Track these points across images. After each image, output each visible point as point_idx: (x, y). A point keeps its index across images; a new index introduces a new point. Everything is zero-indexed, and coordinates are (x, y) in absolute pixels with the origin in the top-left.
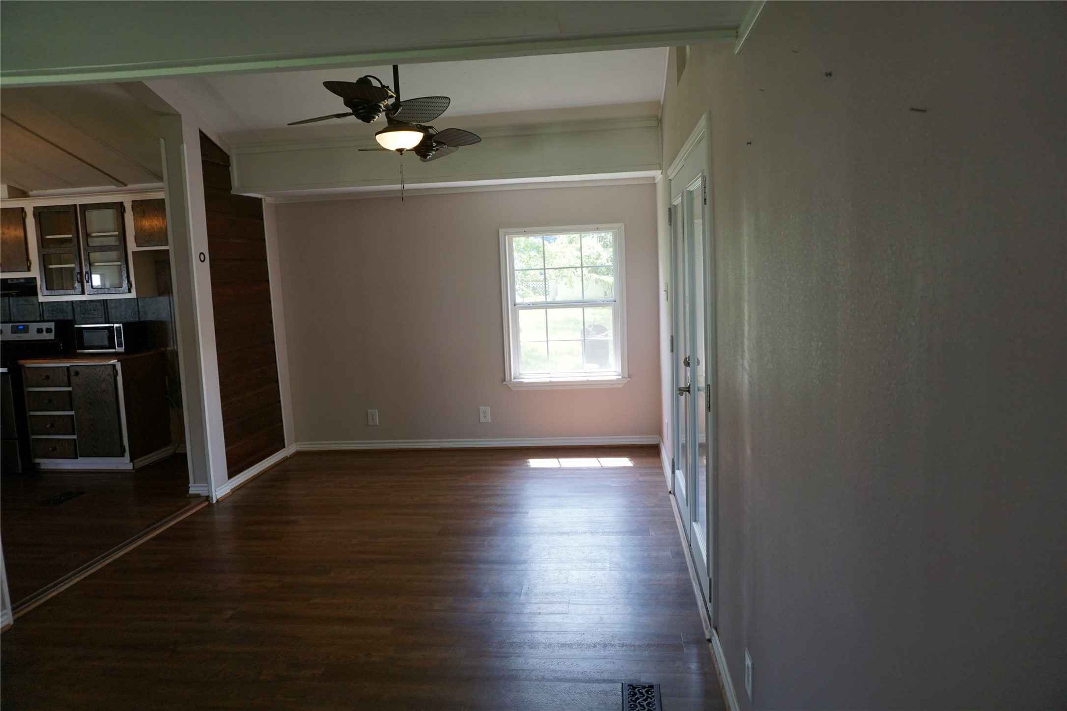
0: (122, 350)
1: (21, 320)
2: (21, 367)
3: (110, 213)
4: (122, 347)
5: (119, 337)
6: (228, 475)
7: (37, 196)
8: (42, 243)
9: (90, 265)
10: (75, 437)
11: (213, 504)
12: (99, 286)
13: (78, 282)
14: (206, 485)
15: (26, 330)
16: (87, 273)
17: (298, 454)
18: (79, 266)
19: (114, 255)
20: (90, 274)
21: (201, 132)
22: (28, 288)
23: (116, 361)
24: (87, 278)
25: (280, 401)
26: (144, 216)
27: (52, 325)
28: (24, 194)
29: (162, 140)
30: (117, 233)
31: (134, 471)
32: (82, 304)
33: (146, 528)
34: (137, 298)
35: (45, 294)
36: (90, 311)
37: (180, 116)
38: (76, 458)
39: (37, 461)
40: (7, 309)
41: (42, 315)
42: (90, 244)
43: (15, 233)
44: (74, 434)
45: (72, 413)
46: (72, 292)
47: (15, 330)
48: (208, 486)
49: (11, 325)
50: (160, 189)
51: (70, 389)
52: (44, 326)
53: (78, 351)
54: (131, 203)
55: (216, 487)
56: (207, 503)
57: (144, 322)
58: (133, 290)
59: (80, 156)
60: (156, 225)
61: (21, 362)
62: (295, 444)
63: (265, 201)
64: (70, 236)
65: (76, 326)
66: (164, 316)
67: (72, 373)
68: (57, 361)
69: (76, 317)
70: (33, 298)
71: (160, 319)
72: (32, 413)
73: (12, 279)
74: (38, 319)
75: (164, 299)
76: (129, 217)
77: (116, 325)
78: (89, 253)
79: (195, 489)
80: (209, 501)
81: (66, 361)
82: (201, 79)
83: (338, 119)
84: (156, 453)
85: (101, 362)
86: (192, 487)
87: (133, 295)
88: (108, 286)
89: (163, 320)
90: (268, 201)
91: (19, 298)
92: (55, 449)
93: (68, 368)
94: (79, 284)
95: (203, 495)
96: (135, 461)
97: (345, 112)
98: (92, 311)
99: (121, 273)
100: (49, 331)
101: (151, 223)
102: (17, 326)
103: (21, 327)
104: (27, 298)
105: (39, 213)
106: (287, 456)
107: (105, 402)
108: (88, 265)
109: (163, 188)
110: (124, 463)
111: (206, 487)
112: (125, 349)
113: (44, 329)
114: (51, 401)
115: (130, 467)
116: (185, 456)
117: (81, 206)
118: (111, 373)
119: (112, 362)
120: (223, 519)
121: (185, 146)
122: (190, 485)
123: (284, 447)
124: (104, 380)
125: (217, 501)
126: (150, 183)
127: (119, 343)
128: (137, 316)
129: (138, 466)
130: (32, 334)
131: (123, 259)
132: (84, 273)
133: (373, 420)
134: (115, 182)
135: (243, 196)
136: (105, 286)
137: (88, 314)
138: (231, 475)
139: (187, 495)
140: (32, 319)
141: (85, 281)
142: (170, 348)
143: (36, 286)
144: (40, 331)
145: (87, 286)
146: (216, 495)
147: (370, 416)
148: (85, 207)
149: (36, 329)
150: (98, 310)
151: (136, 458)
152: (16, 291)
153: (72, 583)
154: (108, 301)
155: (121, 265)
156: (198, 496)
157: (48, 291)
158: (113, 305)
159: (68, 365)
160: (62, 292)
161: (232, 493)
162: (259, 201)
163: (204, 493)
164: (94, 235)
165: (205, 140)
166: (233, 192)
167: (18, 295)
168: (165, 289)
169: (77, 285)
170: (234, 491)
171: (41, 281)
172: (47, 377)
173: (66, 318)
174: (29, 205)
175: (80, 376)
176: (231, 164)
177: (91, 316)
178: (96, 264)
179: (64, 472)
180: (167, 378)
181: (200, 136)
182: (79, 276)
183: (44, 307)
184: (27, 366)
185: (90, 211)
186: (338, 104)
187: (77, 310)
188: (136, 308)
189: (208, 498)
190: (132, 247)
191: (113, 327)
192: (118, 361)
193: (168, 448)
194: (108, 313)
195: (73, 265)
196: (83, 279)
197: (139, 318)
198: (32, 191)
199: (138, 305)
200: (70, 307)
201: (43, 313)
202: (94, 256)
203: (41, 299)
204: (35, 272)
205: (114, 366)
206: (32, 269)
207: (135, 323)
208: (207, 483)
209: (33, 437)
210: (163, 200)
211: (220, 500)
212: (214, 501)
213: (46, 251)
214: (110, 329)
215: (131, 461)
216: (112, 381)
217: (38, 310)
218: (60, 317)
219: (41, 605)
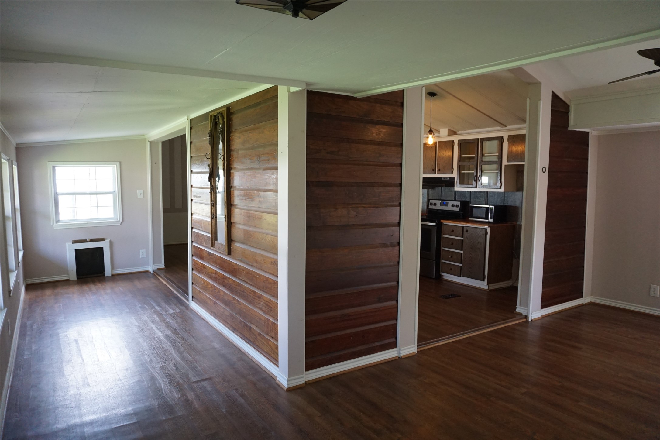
0: (491, 221)
1: (445, 199)
2: (441, 223)
3: (495, 143)
4: (492, 219)
5: (491, 213)
6: (542, 306)
7: (462, 134)
8: (460, 159)
9: (482, 172)
10: (461, 265)
11: (529, 321)
12: (486, 183)
13: (475, 181)
14: (526, 309)
15: (447, 205)
16: (479, 176)
17: (591, 304)
18: (476, 172)
19: (495, 166)
20: (481, 176)
21: (553, 92)
22: (450, 183)
23: (488, 226)
24: (479, 179)
25: (583, 267)
26: (514, 144)
27: (459, 203)
28: (454, 133)
29: (528, 100)
30: (498, 154)
31: (488, 291)
32: (475, 193)
33: (489, 324)
34: (504, 192)
35: (458, 186)
36: (479, 197)
37: (541, 83)
38: (461, 277)
39: (442, 274)
40: (440, 193)
41: (455, 198)
42: (483, 160)
43: (448, 154)
44: (461, 263)
45: (462, 252)
46: (471, 186)
47: (442, 204)
48: (527, 310)
49: (440, 201)
50: (524, 128)
51: (462, 239)
52: (455, 203)
53: (469, 219)
54: (507, 137)
55: (532, 312)
56: (525, 320)
57: (506, 206)
58: (503, 187)
59: (485, 112)
60: (520, 150)
61: (442, 221)
62: (590, 297)
63: (591, 134)
64: (474, 155)
65: (470, 205)
66: (518, 204)
67: (465, 230)
68: (458, 223)
69: (471, 200)
70: (452, 188)
71: (515, 205)
72: (444, 249)
73: (444, 178)
74: (453, 200)
75: (519, 194)
76: (505, 144)
77: (491, 207)
78: (482, 165)
79: (520, 309)
80: (527, 319)
81: (463, 223)
82: (557, 60)
83: (648, 75)
84: (502, 283)
85: (480, 226)
86: (518, 308)
87: (502, 190)
88: (492, 184)
89: (517, 206)
90: (593, 134)
91: (446, 188)
92: (451, 269)
93: (463, 227)
94: (475, 182)
95: (523, 314)
96: (490, 285)
97: (655, 70)
98: (480, 198)
99: (497, 177)
100: (457, 206)
101: (518, 148)
102: (443, 202)
103: (445, 203)
104: (449, 188)
105: (461, 143)
106: (583, 304)
107: (479, 249)
108: (481, 172)
109: (526, 128)
110: (483, 285)
111: (526, 310)
112: (493, 221)
113: (455, 205)
114: (452, 243)
115: (486, 287)
116: (517, 288)
117: (481, 139)
118: (484, 233)
119: (486, 227)
120: (533, 333)
121: (541, 102)
122: (517, 306)
123: (582, 297)
124: (480, 236)
125: (532, 320)
126: (519, 124)
127: (491, 216)
128: (503, 202)
129: (491, 288)
130: (449, 208)
131: (499, 169)
132: (478, 176)
133: (654, 292)
134: (501, 125)
135: (576, 131)
136: (490, 184)
137: (478, 199)
138: (543, 307)
139: (514, 312)
140: (450, 199)
141: (478, 181)
142: (518, 223)
143: (454, 182)
144: (453, 206)
145: (479, 183)
146: (531, 317)
147: (652, 290)
148: (483, 140)
149: (451, 205)
150: (483, 197)
151: (491, 283)
152: (445, 184)
153: (446, 342)
154: (489, 193)
155: (498, 172)
156: (520, 314)
157: (460, 185)
158: (491, 195)
159: (463, 226)
160: (466, 186)
161: (542, 318)
162: (588, 133)
163: (524, 313)
164: (486, 155)
165: (555, 96)
166: (570, 128)
167: (446, 186)
168: (520, 188)
169: (474, 183)
170: (544, 317)
171: (457, 179)
172: (453, 230)
173: (466, 200)
174: (456, 139)
175: (468, 232)
176: (570, 111)
177: (479, 200)
178: (485, 171)
179: (452, 283)
180: (514, 241)
181: (552, 95)
182: (475, 177)
183: (457, 194)
184: (445, 223)
185: (485, 141)
186: (650, 64)
187: (472, 196)
188: (503, 197)
189: (526, 317)
190: (505, 162)
191: (489, 207)
192: (489, 227)
193: (509, 281)
194: (488, 199)
195: (473, 172)
196: (477, 179)
197: (504, 203)
198: (459, 131)
199: (504, 196)
200: (469, 195)
201: (456, 196)
202: (485, 167)
203: (456, 189)
204: (455, 175)
205: (486, 229)
206: (454, 173)
207: (501, 206)
208: (527, 308)
209: (443, 261)
210: (525, 135)
211: (533, 320)
212: (530, 320)
213: (461, 163)
214: (488, 209)
215: (488, 284)
216: (484, 237)
217: (454, 195)
218: (464, 199)
219: (431, 348)
